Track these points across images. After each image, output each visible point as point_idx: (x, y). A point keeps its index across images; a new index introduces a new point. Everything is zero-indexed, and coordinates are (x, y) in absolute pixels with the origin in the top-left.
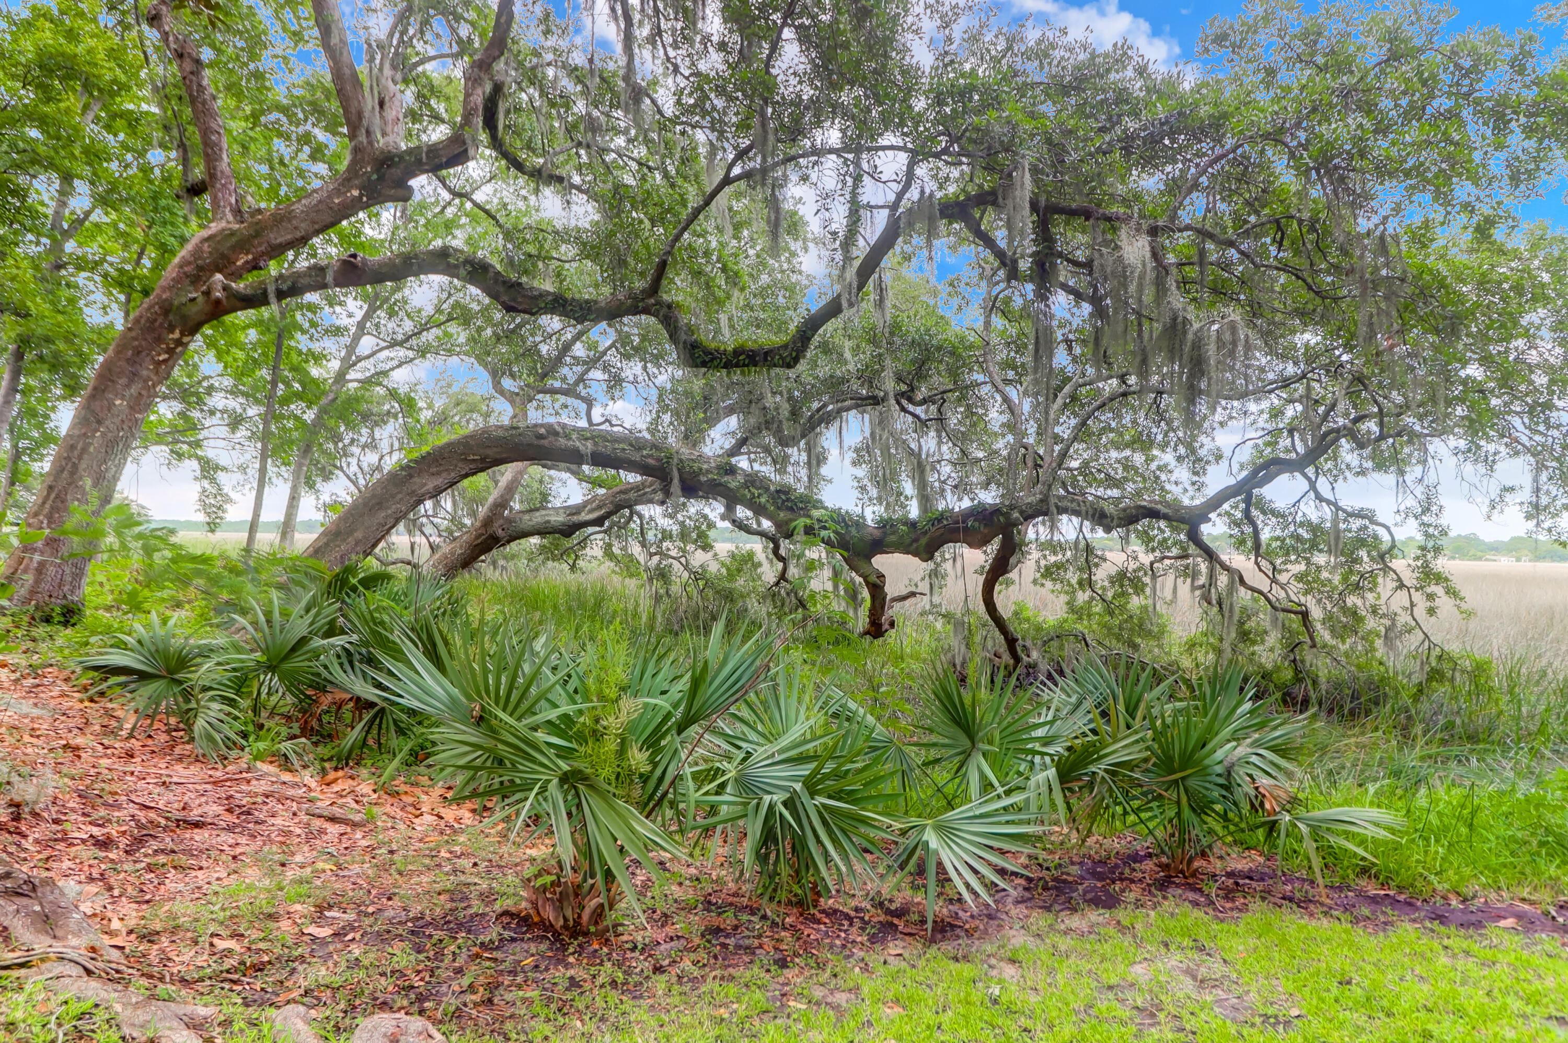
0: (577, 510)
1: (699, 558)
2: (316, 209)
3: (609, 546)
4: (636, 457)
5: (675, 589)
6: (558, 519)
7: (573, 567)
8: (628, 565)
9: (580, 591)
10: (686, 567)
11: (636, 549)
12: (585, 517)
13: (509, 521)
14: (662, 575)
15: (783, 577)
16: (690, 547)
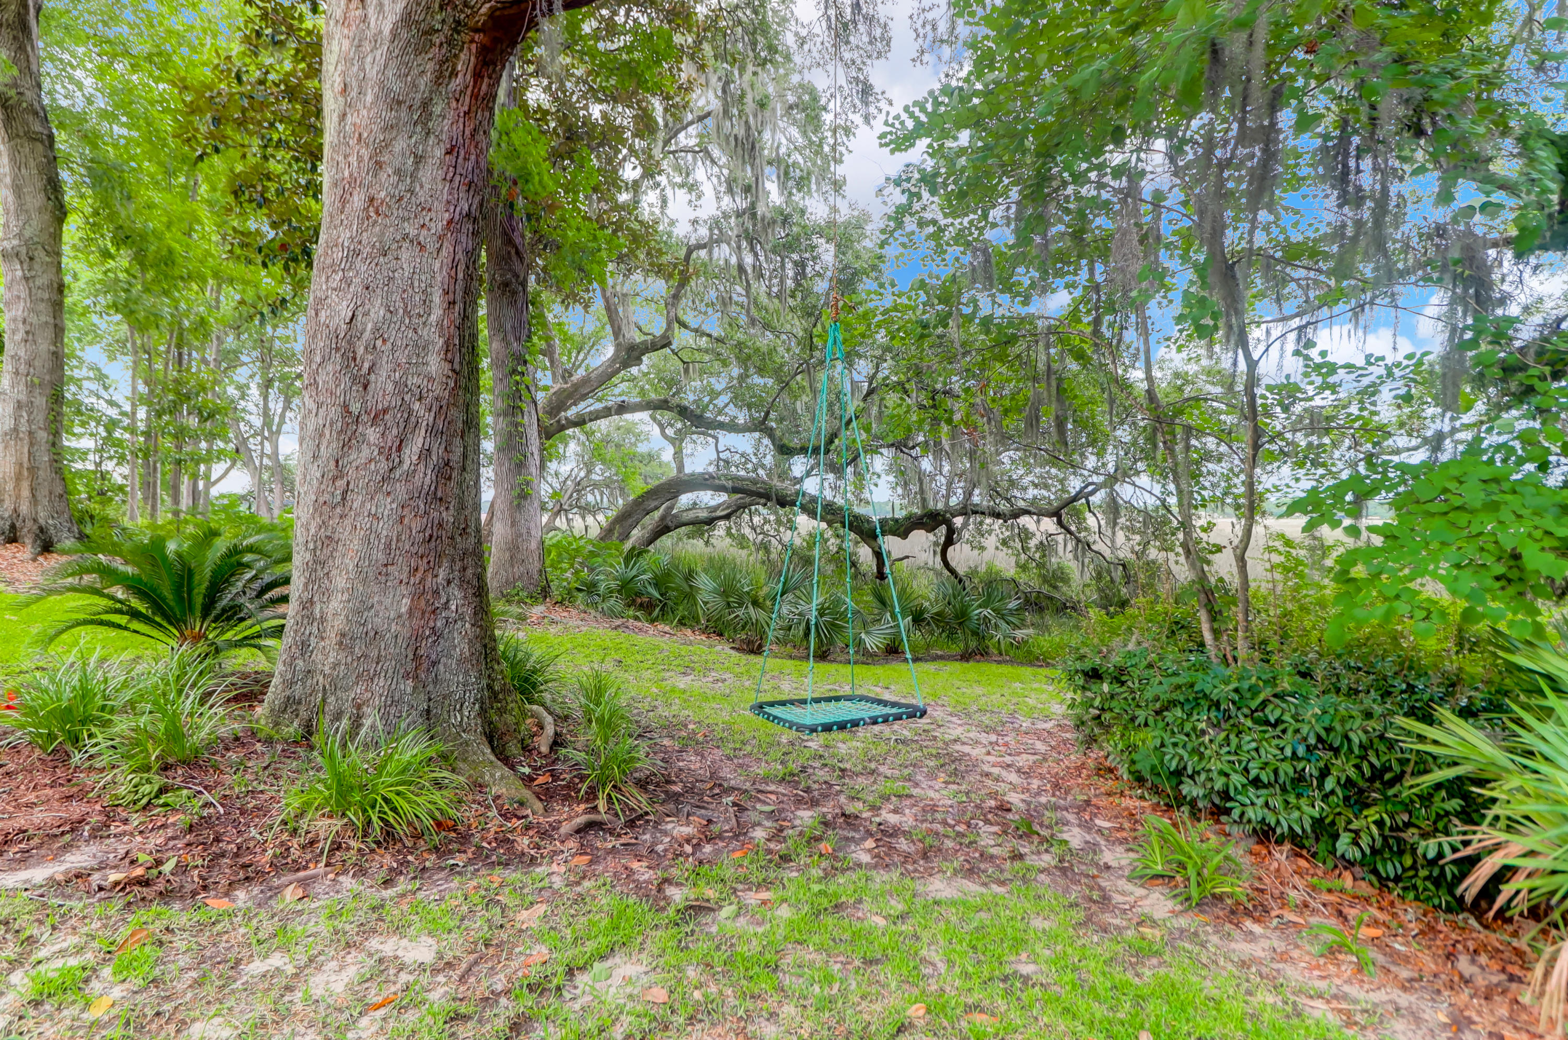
0: (715, 509)
1: (787, 536)
2: (600, 375)
3: (729, 529)
4: (754, 488)
5: (773, 556)
6: (703, 515)
7: (707, 543)
8: (742, 542)
9: (711, 559)
10: (780, 542)
11: (747, 531)
12: (719, 513)
13: (675, 516)
14: (765, 547)
15: (840, 548)
16: (782, 529)
